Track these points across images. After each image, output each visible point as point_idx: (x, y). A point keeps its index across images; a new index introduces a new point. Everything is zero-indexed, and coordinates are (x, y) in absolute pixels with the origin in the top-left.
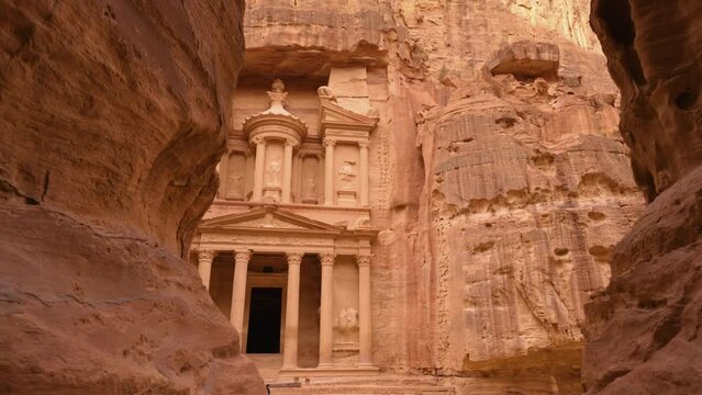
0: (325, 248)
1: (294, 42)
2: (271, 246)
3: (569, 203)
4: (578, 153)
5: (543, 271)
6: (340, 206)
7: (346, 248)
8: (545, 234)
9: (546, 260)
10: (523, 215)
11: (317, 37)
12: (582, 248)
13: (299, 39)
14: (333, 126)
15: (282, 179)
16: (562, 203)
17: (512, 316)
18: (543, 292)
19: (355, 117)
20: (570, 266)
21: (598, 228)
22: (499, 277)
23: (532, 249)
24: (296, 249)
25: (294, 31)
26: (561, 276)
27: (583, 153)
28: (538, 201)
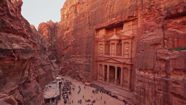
0: (121, 66)
1: (114, 22)
2: (112, 65)
3: (167, 77)
4: (174, 61)
5: (153, 93)
6: (125, 58)
7: (125, 66)
8: (155, 84)
9: (154, 91)
10: (151, 76)
11: (118, 19)
12: (167, 91)
13: (114, 21)
14: (123, 39)
15: (114, 51)
16: (164, 76)
17: (144, 99)
18: (152, 98)
19: (128, 37)
20: (161, 95)
21: (175, 87)
22: (142, 89)
23: (151, 86)
24: (116, 66)
25: (113, 19)
26: (159, 96)
27: (176, 61)
28: (157, 73)
